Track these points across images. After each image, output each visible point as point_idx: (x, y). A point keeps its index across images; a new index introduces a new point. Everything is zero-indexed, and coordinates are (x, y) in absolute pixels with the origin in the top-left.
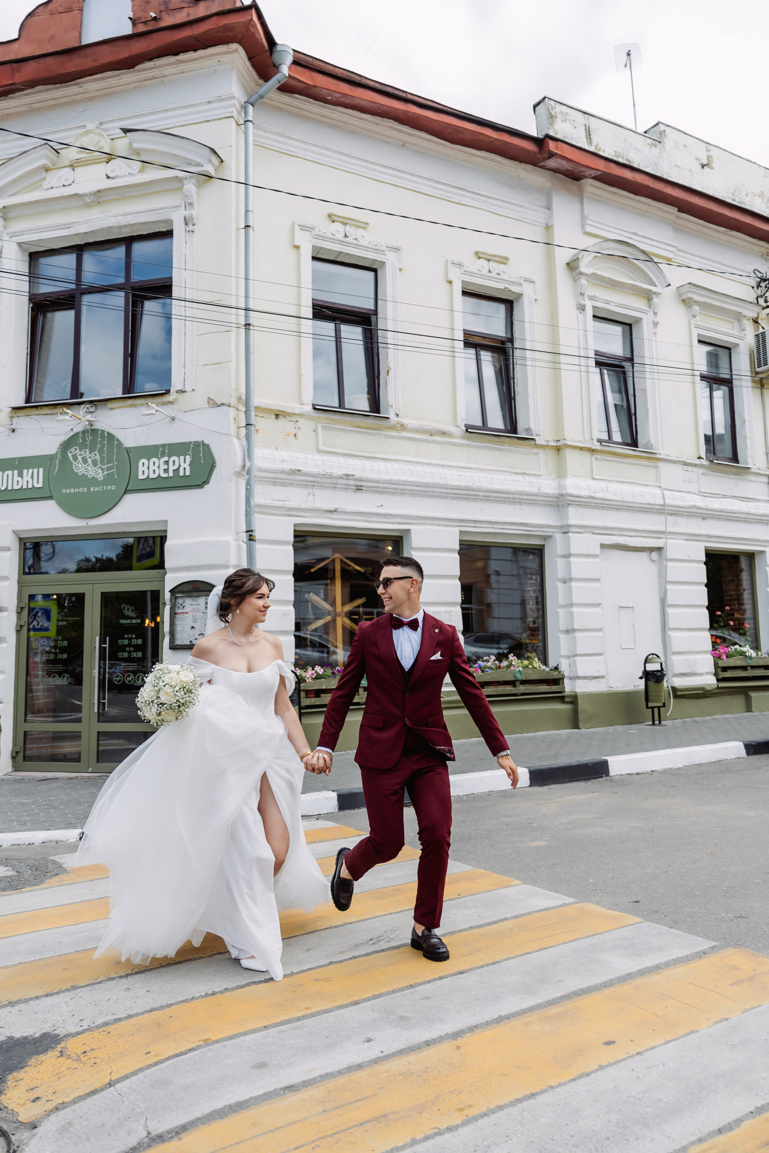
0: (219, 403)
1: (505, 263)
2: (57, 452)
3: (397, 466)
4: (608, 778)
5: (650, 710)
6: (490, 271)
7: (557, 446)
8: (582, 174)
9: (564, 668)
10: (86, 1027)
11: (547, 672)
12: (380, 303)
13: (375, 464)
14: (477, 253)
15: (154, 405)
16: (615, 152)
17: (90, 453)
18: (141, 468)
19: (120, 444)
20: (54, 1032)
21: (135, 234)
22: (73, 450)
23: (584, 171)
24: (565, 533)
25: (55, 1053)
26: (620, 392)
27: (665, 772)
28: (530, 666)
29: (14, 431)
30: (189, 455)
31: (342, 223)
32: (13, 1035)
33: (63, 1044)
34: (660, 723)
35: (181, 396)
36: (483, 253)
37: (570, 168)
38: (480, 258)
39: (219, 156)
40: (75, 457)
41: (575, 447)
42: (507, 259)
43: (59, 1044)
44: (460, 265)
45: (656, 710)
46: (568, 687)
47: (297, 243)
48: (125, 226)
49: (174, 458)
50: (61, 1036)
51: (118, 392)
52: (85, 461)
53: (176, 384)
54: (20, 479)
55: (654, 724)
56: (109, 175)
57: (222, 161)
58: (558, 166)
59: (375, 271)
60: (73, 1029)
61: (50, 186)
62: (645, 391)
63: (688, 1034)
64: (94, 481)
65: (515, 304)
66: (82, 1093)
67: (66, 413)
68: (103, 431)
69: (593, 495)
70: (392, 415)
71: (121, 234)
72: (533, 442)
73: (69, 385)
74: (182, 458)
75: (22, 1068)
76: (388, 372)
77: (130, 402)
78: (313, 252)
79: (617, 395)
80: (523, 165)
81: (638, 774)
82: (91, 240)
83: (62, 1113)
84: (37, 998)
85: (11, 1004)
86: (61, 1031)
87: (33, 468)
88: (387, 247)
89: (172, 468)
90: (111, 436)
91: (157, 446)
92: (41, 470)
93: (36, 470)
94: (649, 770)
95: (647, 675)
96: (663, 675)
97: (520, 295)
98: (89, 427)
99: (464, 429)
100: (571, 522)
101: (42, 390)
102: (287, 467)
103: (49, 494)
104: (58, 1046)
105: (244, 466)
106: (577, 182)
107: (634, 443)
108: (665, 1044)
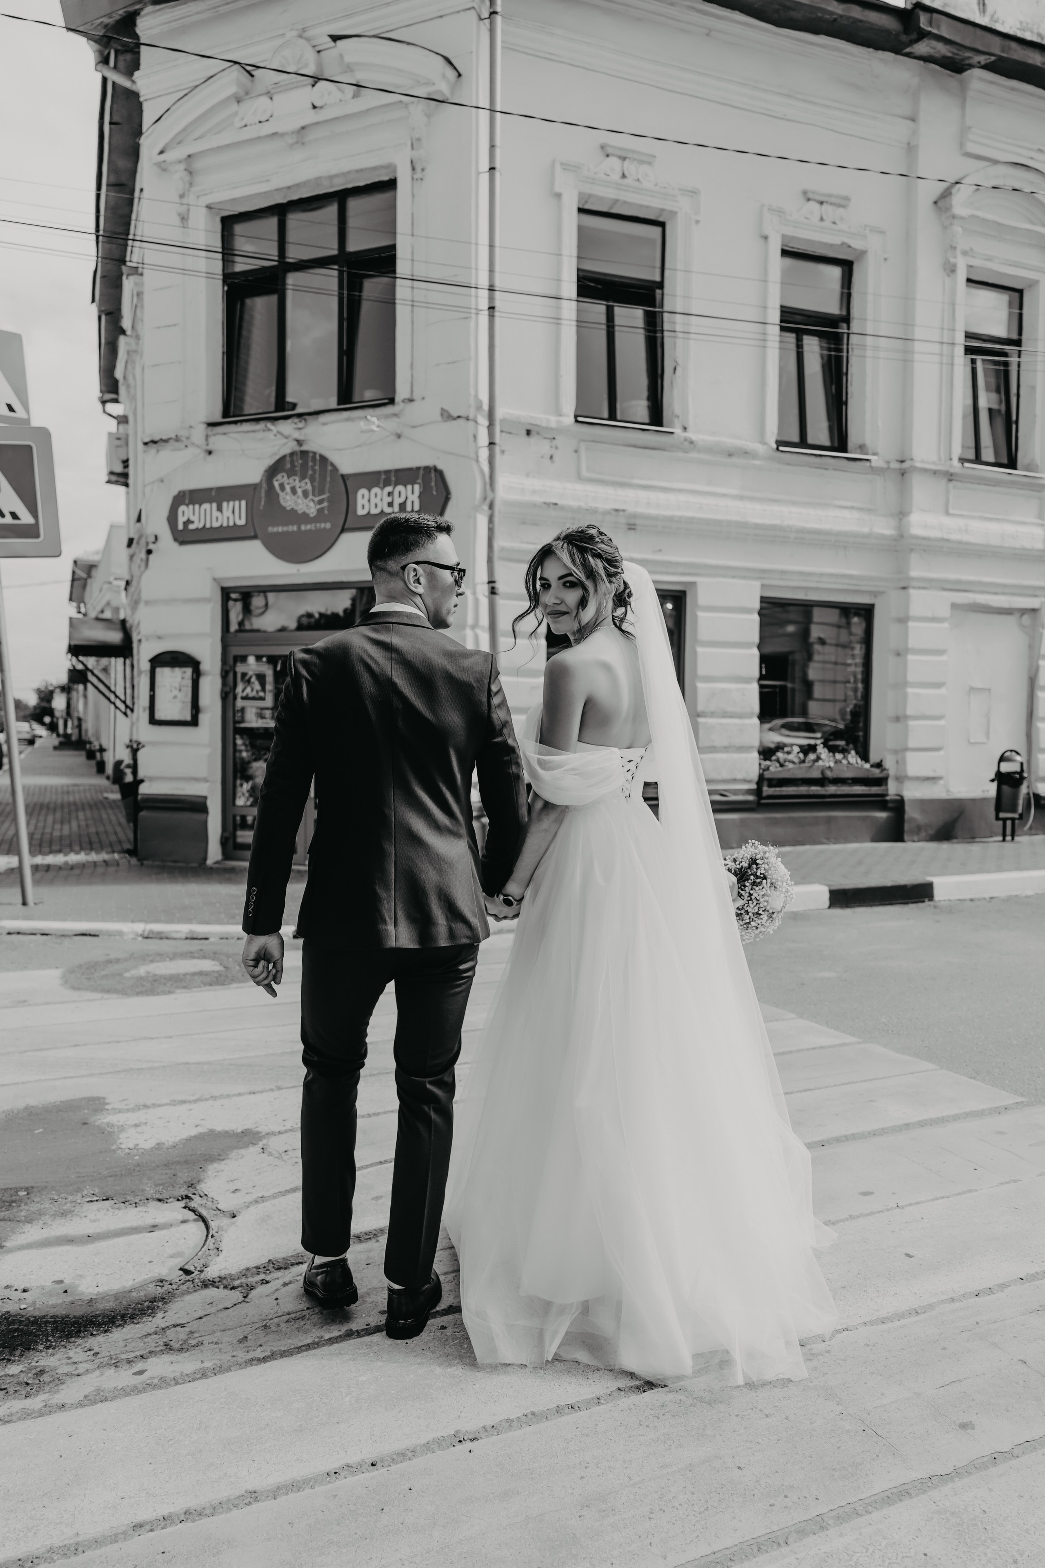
0: (455, 415)
1: (843, 206)
2: (261, 480)
3: (682, 498)
4: (931, 903)
5: (1001, 823)
6: (822, 219)
7: (901, 469)
8: (967, 62)
9: (889, 764)
10: (288, 1127)
11: (867, 770)
12: (667, 273)
13: (653, 496)
14: (805, 193)
15: (374, 419)
16: (1021, 23)
17: (300, 481)
18: (360, 502)
19: (335, 469)
20: (257, 1129)
21: (350, 186)
22: (279, 477)
23: (969, 58)
24: (904, 588)
25: (257, 1149)
26: (998, 391)
27: (1008, 899)
28: (844, 762)
29: (210, 453)
30: (419, 483)
31: (620, 157)
32: (214, 1128)
33: (265, 1141)
34: (1013, 839)
35: (410, 406)
36: (814, 193)
37: (949, 55)
38: (809, 200)
39: (455, 68)
40: (282, 487)
41: (925, 470)
42: (847, 199)
43: (261, 1140)
44: (780, 212)
45: (1009, 823)
46: (892, 789)
47: (557, 189)
48: (337, 176)
49: (400, 488)
50: (263, 1134)
51: (333, 403)
52: (294, 491)
53: (402, 391)
54: (219, 514)
55: (1004, 840)
56: (316, 104)
57: (460, 75)
58: (932, 51)
59: (662, 225)
60: (276, 1128)
61: (243, 124)
62: (1033, 388)
63: (964, 1193)
64: (304, 518)
65: (856, 267)
66: (282, 1190)
67: (269, 430)
68: (315, 453)
69: (946, 537)
70: (677, 430)
71: (332, 187)
72: (868, 464)
73: (274, 394)
74: (409, 487)
75: (223, 1160)
76: (675, 369)
77: (346, 414)
78: (579, 201)
79: (994, 396)
80: (880, 53)
81: (972, 900)
82: (295, 197)
83: (261, 1206)
84: (240, 1095)
85: (214, 1098)
86: (264, 1129)
87: (234, 500)
88: (680, 189)
89: (397, 501)
90: (324, 459)
91: (378, 473)
92: (243, 503)
93: (237, 503)
94: (987, 896)
95: (1002, 778)
96: (1022, 779)
97: (863, 253)
98: (297, 448)
99: (775, 446)
100: (914, 573)
101: (242, 400)
102: (539, 499)
103: (252, 534)
104: (260, 1143)
105: (485, 499)
106: (958, 76)
107: (1012, 463)
108: (933, 1200)
